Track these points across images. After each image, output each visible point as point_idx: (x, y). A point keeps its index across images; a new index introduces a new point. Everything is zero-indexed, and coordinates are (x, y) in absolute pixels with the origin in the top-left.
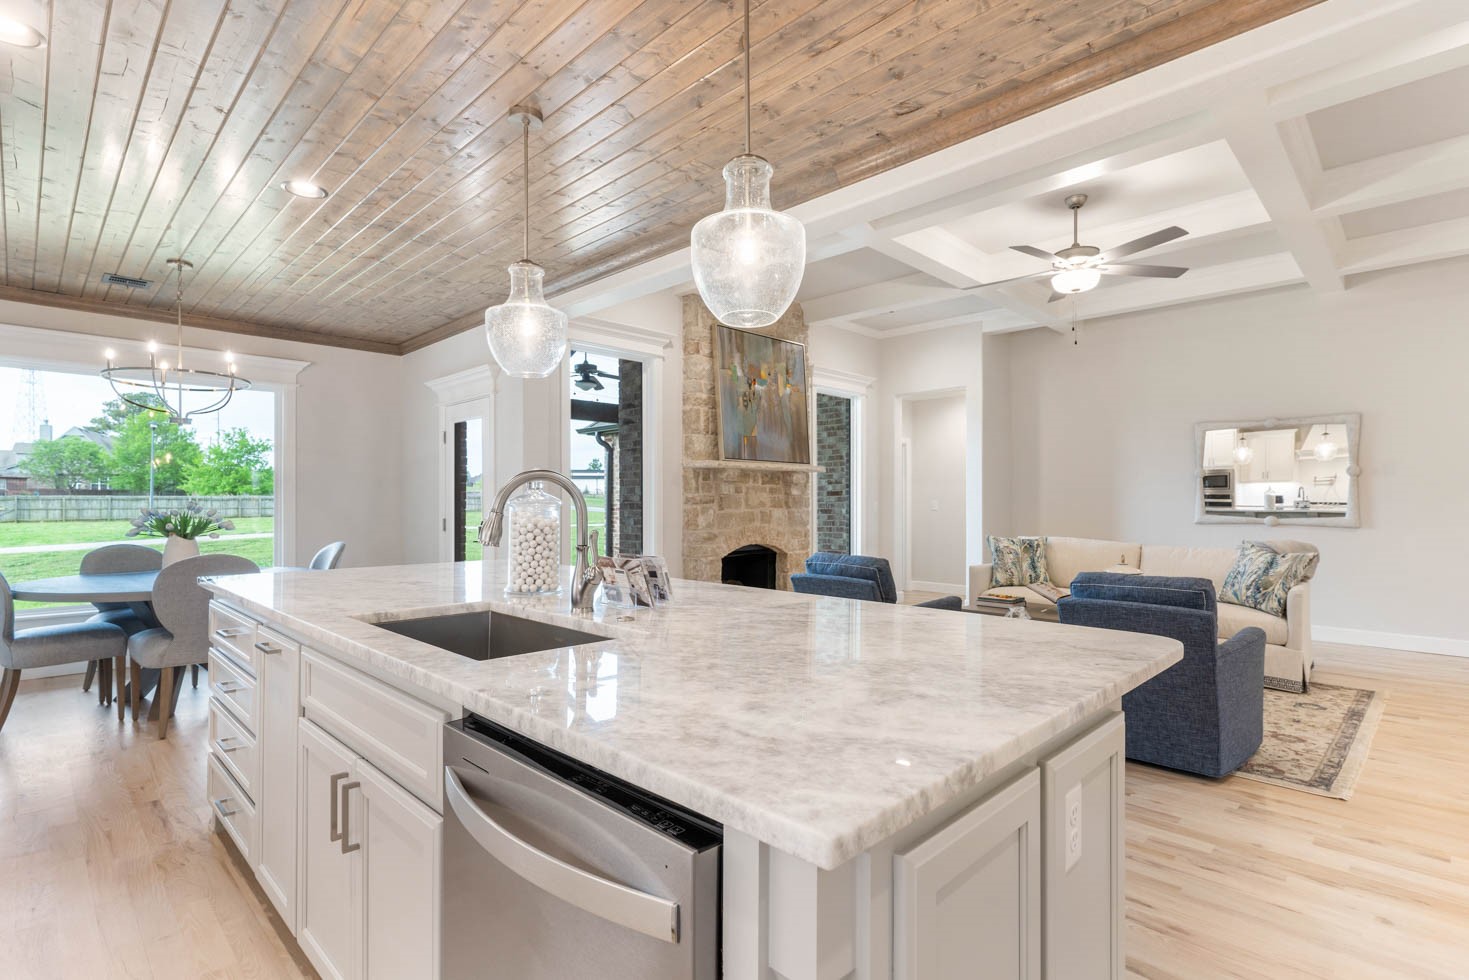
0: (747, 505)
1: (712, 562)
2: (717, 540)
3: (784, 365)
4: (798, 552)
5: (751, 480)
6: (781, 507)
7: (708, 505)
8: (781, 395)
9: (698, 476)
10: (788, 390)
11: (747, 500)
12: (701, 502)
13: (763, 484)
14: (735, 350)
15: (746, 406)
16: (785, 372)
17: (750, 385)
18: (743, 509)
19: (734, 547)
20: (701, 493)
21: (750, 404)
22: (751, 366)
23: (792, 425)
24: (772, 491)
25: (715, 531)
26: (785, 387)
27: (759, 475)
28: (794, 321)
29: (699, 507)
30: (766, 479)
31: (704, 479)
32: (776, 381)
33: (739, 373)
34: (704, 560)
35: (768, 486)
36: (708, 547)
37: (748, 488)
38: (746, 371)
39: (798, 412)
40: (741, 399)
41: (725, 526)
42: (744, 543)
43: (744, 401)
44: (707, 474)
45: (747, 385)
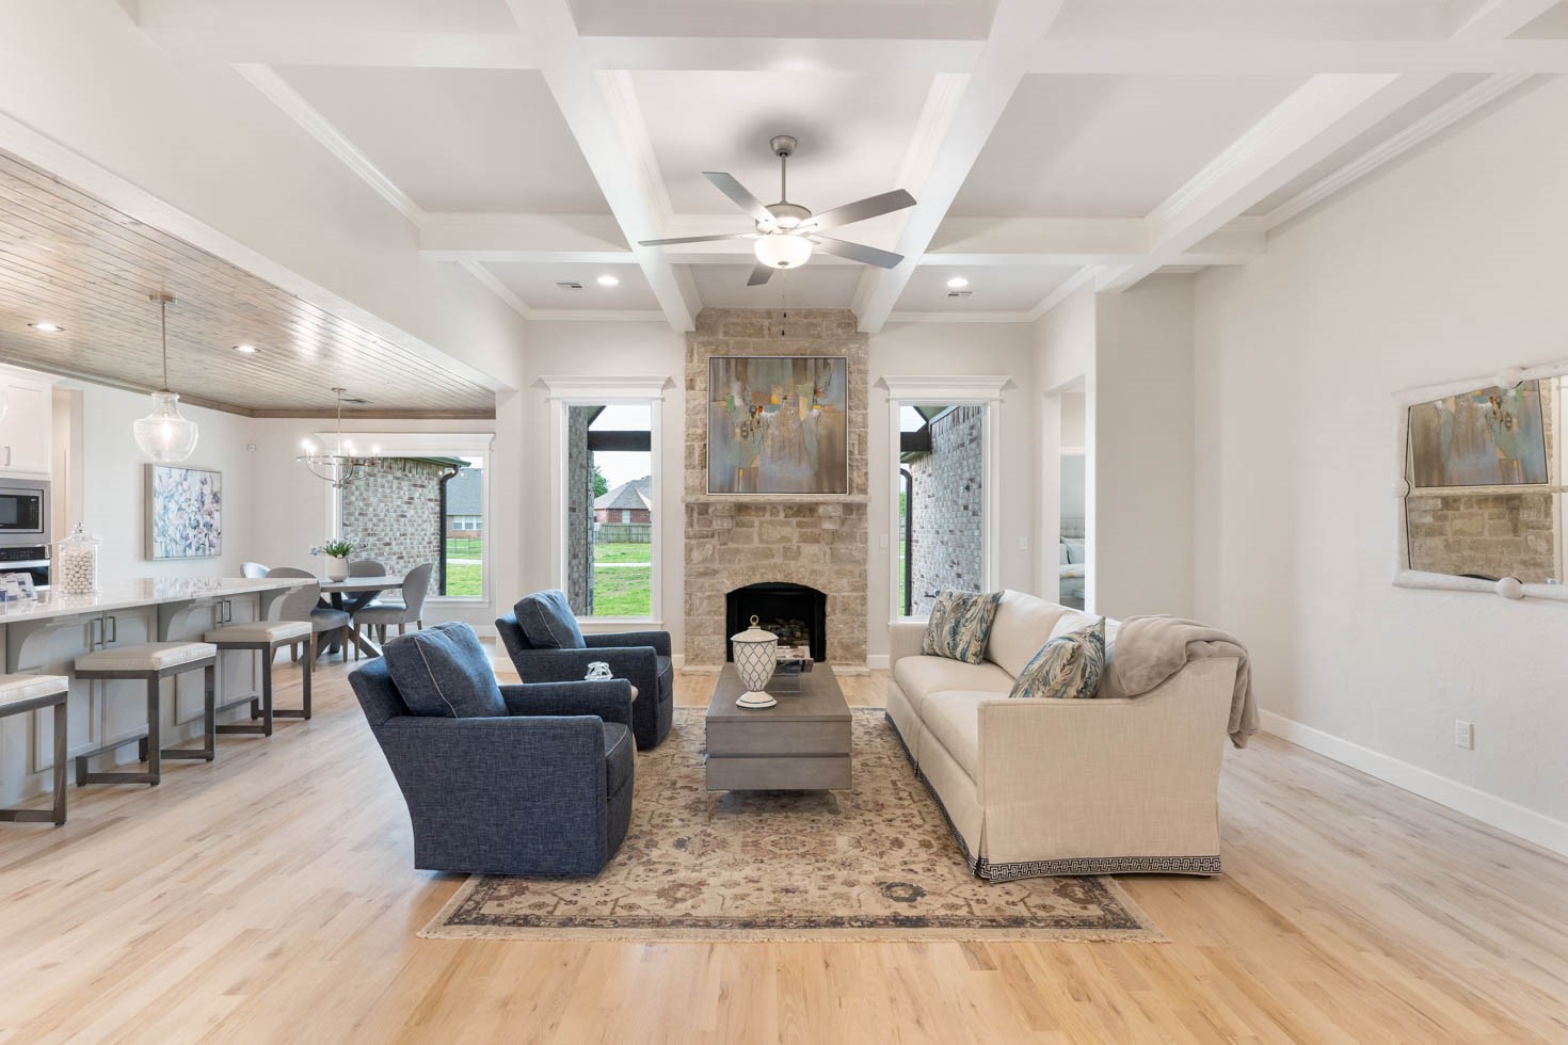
0: (761, 541)
1: (709, 597)
2: (717, 575)
3: (812, 385)
4: (843, 594)
5: (768, 514)
6: (819, 542)
7: (705, 540)
8: (802, 419)
9: (692, 510)
10: (815, 412)
11: (760, 535)
12: (695, 537)
13: (786, 516)
14: (733, 378)
15: (745, 437)
16: (812, 392)
17: (753, 414)
18: (756, 543)
19: (740, 583)
20: (696, 527)
21: (750, 433)
22: (756, 394)
23: (819, 449)
24: (800, 525)
25: (716, 566)
26: (811, 409)
27: (781, 508)
28: (840, 331)
29: (693, 542)
30: (791, 512)
31: (699, 514)
32: (796, 404)
33: (738, 402)
34: (699, 594)
35: (794, 520)
36: (707, 581)
37: (761, 523)
38: (749, 398)
39: (831, 436)
40: (738, 430)
41: (730, 562)
42: (757, 580)
43: (742, 431)
44: (704, 509)
45: (749, 414)
